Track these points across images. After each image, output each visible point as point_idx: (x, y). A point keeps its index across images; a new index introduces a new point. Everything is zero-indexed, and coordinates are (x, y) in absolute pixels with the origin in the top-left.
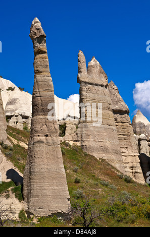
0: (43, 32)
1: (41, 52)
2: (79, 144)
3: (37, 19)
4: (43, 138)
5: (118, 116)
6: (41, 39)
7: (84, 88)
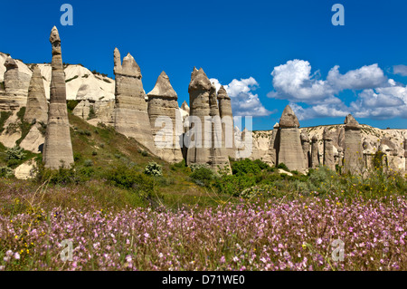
0: (58, 38)
1: (56, 53)
2: (113, 125)
3: (55, 27)
4: (55, 120)
5: (166, 102)
6: (56, 43)
7: (119, 79)
